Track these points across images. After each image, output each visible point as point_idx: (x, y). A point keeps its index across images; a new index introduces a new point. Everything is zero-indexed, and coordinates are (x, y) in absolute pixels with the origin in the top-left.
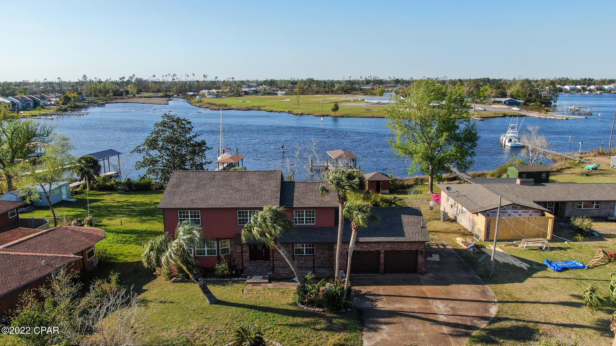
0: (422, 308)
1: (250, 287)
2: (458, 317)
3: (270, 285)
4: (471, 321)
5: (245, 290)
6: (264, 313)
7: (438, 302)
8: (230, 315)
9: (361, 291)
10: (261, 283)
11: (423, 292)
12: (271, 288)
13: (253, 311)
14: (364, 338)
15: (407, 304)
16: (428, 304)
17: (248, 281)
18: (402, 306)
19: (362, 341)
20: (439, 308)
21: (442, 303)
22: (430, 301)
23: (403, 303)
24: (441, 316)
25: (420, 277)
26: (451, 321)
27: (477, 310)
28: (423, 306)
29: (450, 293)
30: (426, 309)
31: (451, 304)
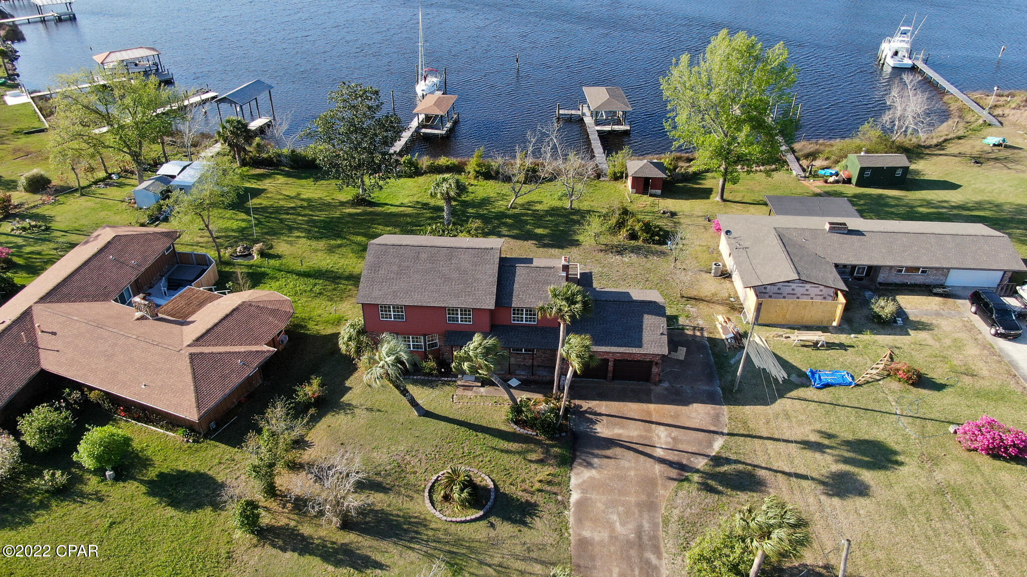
0: (641, 436)
1: (460, 392)
2: (676, 452)
3: (482, 389)
4: (689, 459)
5: (455, 396)
6: (475, 433)
7: (662, 428)
8: (439, 432)
9: (581, 407)
10: (473, 386)
11: (649, 413)
12: (484, 394)
13: (463, 429)
14: (573, 475)
15: (627, 429)
16: (649, 431)
17: (459, 383)
18: (621, 431)
19: (570, 477)
20: (659, 437)
21: (666, 430)
22: (653, 426)
23: (622, 427)
24: (659, 450)
25: (653, 387)
26: (667, 458)
27: (700, 443)
28: (644, 434)
29: (679, 415)
30: (645, 438)
31: (675, 432)
